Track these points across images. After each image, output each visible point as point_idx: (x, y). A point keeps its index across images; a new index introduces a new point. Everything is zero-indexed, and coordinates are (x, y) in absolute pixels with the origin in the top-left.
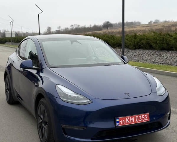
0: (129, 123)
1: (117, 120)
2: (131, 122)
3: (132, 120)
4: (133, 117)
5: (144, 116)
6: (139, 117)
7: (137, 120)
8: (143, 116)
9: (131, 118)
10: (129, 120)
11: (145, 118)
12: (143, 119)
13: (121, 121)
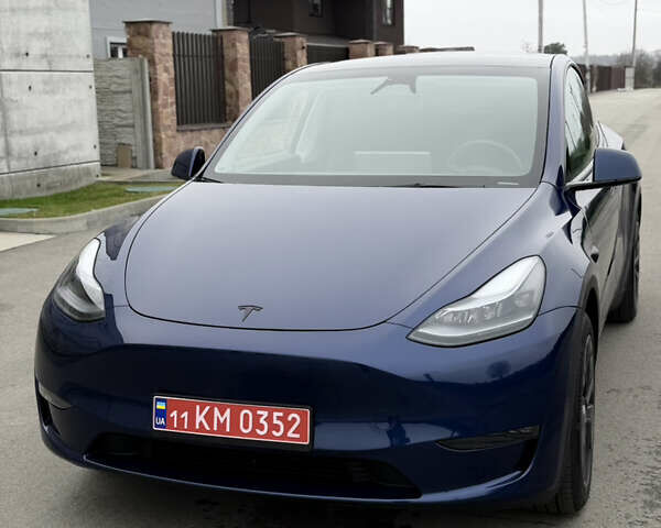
0: (208, 428)
1: (158, 407)
2: (215, 429)
3: (222, 420)
4: (228, 410)
5: (281, 414)
6: (257, 418)
7: (246, 427)
8: (278, 418)
9: (216, 409)
10: (209, 417)
11: (288, 425)
12: (278, 431)
13: (174, 414)
